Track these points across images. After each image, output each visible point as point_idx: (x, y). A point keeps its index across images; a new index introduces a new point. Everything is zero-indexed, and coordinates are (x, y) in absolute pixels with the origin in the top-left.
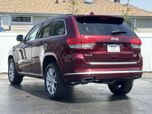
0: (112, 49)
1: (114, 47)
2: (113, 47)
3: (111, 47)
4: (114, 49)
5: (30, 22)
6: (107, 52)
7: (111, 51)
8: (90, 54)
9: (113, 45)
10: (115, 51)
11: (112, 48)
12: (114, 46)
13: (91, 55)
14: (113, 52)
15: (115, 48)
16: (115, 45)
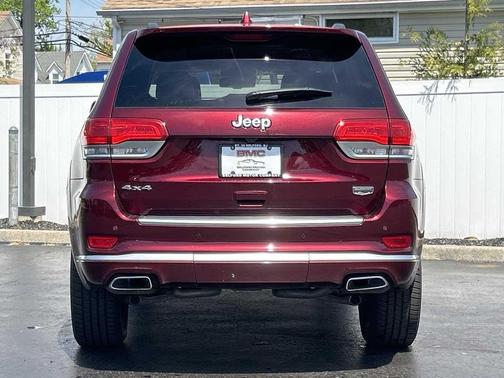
0: (243, 165)
1: (253, 158)
2: (249, 158)
3: (239, 154)
4: (251, 164)
5: (391, 35)
6: (221, 177)
7: (239, 173)
8: (144, 184)
9: (250, 148)
10: (255, 173)
11: (244, 158)
12: (255, 153)
13: (149, 187)
14: (247, 174)
15: (257, 159)
16: (258, 148)
